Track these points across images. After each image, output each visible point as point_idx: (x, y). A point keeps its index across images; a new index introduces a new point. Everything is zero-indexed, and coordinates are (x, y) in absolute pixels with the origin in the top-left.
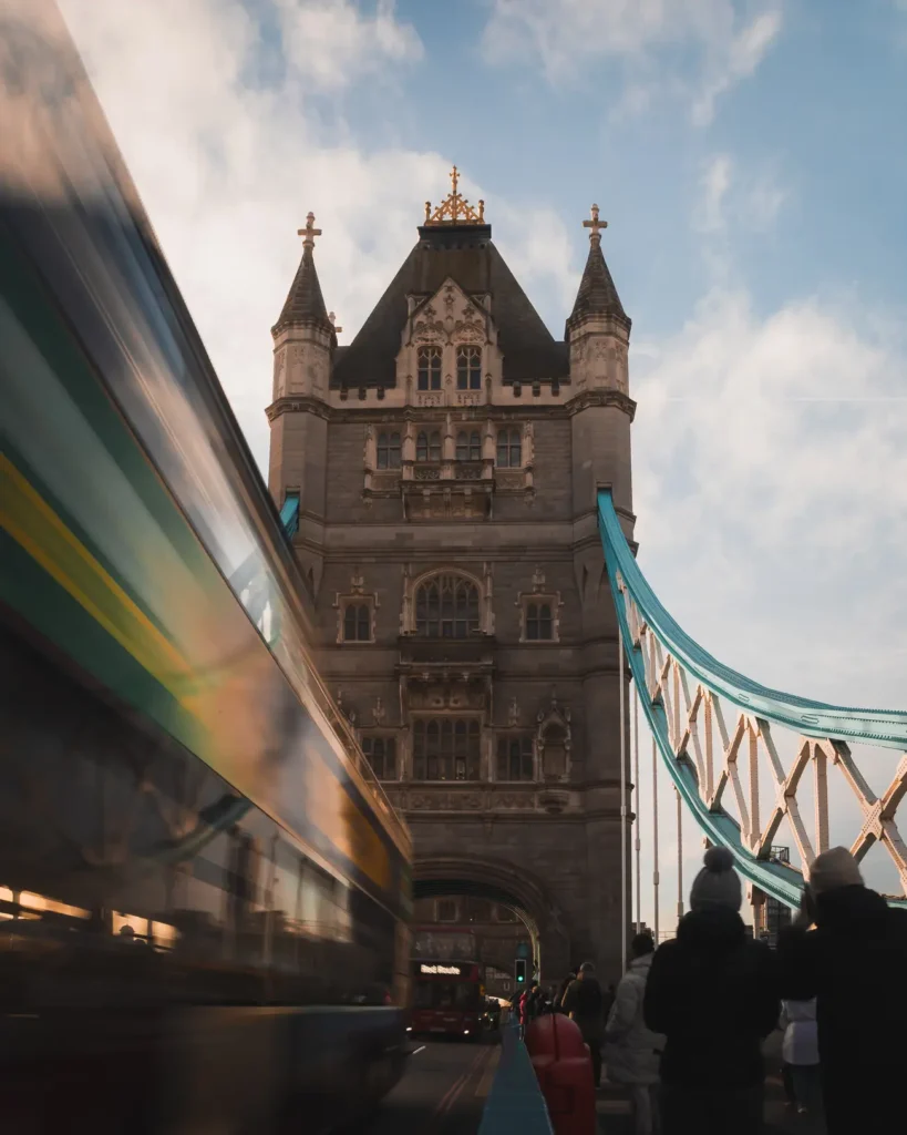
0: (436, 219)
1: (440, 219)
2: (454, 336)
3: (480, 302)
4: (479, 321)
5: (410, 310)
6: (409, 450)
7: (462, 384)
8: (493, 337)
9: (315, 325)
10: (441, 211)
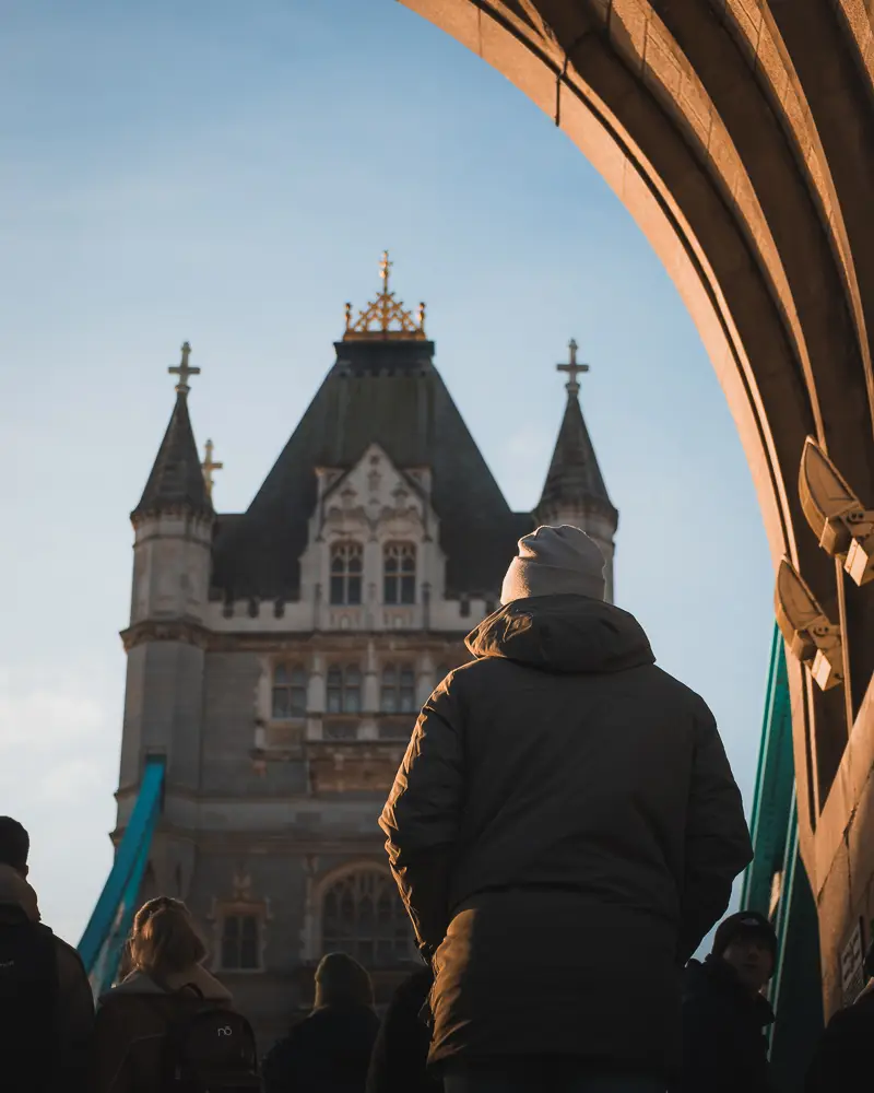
0: (359, 329)
1: (365, 327)
2: (380, 529)
3: (416, 480)
4: (413, 508)
5: (322, 488)
6: (317, 695)
7: (390, 598)
8: (433, 529)
9: (191, 514)
10: (365, 316)
